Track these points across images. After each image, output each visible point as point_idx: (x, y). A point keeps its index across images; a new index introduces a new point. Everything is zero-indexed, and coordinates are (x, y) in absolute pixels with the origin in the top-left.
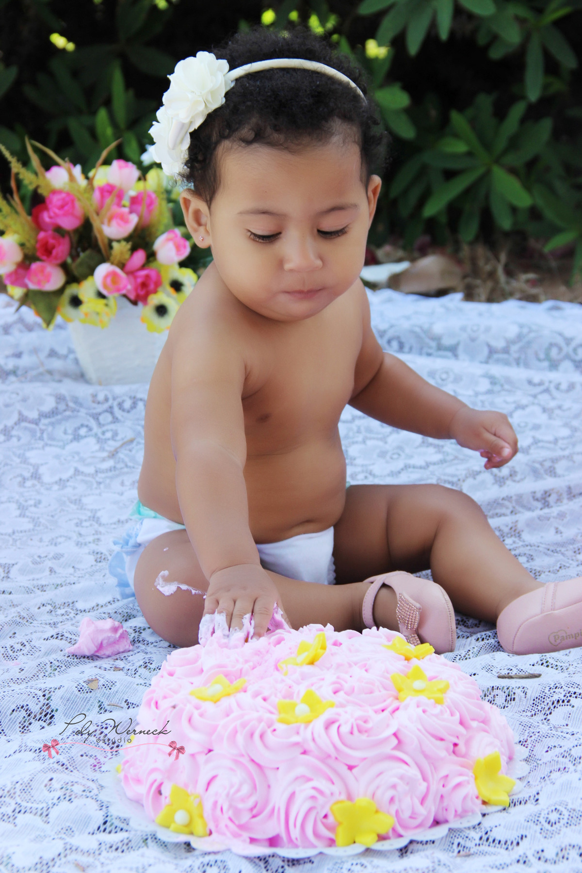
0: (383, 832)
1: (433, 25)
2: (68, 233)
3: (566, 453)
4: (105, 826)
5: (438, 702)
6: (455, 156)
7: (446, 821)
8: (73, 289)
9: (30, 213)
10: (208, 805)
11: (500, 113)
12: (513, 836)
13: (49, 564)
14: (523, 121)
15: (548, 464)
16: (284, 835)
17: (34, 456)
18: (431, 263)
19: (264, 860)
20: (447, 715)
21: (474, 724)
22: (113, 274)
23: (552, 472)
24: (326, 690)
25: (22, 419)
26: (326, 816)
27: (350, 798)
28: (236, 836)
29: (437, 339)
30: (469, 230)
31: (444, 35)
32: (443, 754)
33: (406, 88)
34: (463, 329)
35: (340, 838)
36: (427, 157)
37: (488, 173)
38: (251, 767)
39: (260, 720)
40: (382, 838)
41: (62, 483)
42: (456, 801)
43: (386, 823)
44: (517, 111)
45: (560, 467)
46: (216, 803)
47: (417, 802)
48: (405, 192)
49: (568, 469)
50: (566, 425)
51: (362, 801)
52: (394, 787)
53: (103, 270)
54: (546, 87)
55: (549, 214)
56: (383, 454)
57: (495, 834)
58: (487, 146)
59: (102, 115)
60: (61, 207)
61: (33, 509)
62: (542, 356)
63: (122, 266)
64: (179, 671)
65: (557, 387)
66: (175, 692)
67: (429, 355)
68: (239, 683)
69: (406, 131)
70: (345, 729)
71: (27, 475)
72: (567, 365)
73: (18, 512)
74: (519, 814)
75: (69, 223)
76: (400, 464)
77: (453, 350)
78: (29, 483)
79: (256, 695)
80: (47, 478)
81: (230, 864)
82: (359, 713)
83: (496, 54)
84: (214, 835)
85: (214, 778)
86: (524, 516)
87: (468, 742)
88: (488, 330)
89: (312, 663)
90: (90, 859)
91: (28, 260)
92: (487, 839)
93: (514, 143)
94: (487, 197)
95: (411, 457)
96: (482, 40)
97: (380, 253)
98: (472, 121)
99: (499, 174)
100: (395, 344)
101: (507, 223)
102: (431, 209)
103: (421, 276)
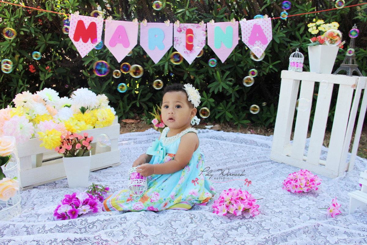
1: (219, 89)
3: (248, 158)
6: (220, 109)
9: (159, 115)
11: (228, 103)
14: (231, 105)
15: (246, 159)
18: (217, 125)
23: (246, 161)
29: (222, 137)
31: (220, 91)
33: (214, 99)
34: (227, 136)
36: (216, 109)
37: (225, 112)
44: (230, 103)
45: (248, 160)
50: (247, 153)
54: (235, 100)
55: (234, 119)
56: (218, 157)
58: (225, 108)
62: (240, 141)
65: (244, 146)
67: (221, 140)
69: (213, 105)
72: (244, 143)
76: (221, 159)
77: (225, 140)
83: (228, 94)
91: (159, 123)
93: (229, 108)
94: (225, 116)
95: (223, 157)
96: (225, 92)
97: (208, 124)
98: (223, 104)
99: (227, 112)
100: (216, 138)
101: (228, 120)
102: (217, 117)
103: (216, 128)
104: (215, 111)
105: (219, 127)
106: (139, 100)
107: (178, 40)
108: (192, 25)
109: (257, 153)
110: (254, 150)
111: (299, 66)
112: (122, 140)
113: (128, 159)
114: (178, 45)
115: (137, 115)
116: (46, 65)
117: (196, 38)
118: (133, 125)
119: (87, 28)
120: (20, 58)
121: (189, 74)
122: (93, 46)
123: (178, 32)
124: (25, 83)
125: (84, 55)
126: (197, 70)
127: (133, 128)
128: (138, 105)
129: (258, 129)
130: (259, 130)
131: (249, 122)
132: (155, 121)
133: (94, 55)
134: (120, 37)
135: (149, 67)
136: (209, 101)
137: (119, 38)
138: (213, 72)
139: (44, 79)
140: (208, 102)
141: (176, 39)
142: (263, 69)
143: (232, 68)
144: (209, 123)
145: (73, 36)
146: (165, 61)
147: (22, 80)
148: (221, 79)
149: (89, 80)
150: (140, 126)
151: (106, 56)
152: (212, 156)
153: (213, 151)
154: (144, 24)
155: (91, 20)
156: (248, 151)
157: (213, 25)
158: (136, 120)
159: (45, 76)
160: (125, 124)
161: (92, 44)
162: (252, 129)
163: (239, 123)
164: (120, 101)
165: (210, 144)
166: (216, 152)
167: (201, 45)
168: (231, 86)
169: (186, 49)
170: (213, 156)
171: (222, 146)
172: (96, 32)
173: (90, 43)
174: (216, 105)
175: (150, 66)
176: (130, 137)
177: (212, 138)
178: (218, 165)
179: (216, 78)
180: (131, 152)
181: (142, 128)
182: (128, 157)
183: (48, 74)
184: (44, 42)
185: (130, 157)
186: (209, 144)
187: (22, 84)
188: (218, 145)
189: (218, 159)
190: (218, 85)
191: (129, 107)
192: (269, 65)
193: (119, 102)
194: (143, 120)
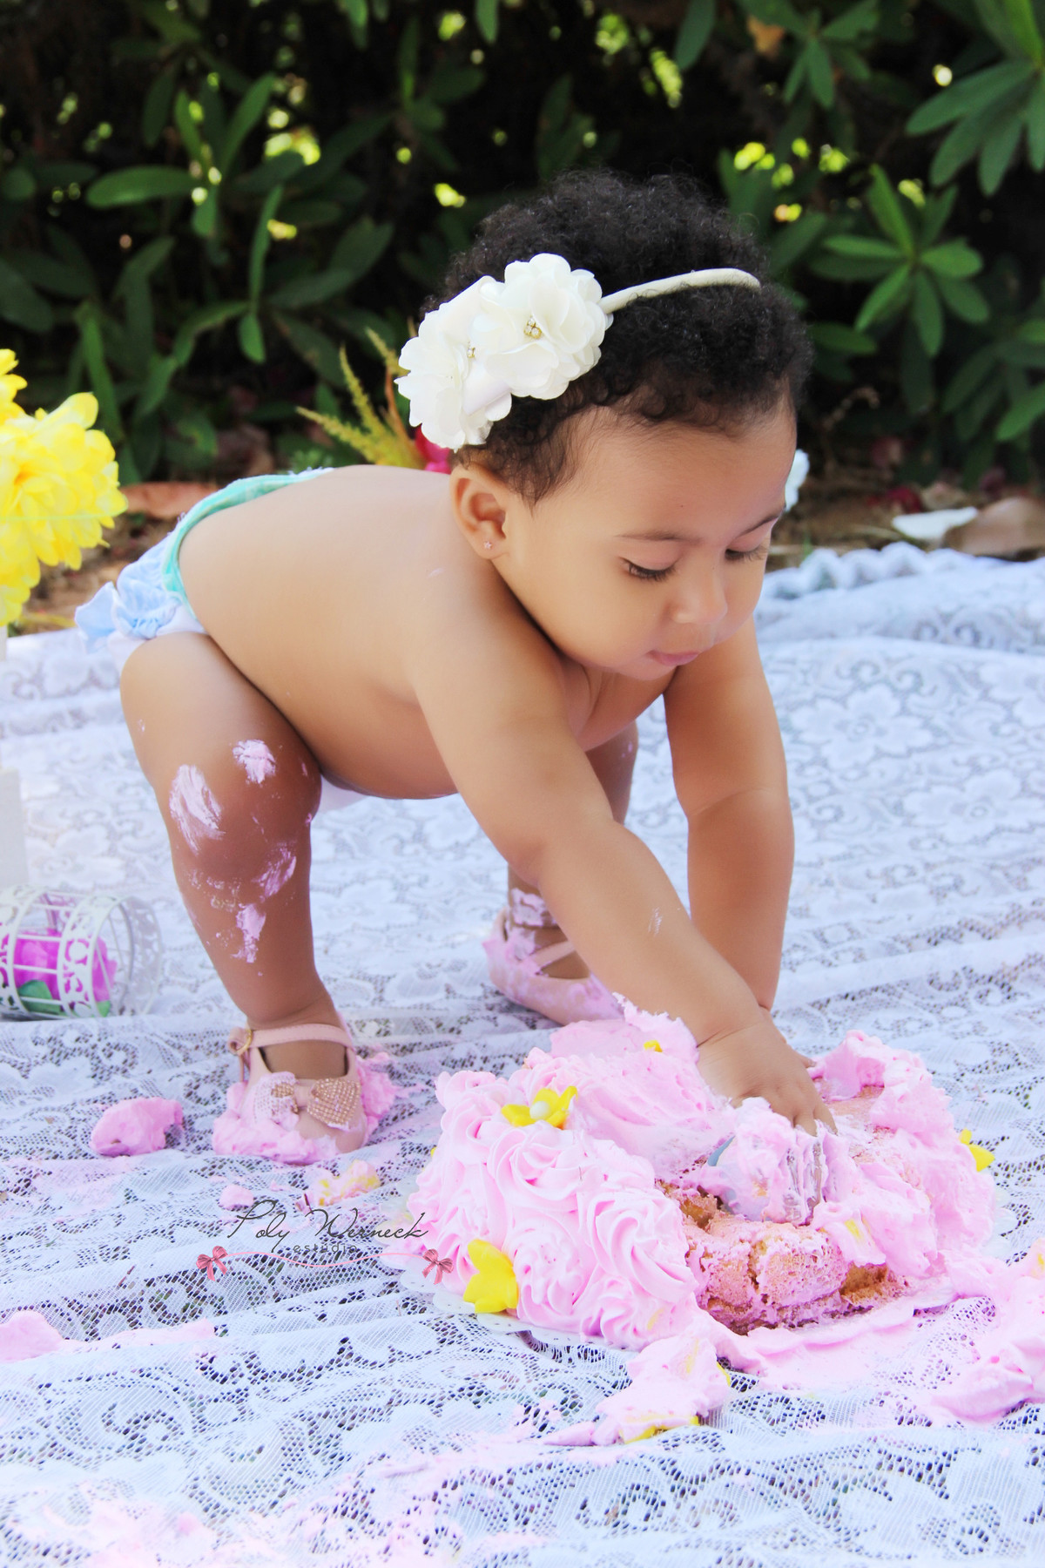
1: (1023, 148)
18: (1010, 510)
29: (1034, 626)
33: (975, 244)
36: (1002, 350)
48: (968, 403)
56: (958, 809)
61: (416, 890)
67: (1021, 651)
69: (975, 310)
71: (407, 835)
73: (393, 895)
76: (987, 826)
78: (409, 849)
80: (436, 842)
97: (927, 495)
100: (967, 635)
102: (1012, 428)
103: (996, 530)
104: (997, 369)
105: (1030, 526)
106: (270, 287)
112: (83, 677)
113: (112, 852)
115: (259, 436)
128: (254, 348)
136: (930, 274)
140: (921, 280)
152: (898, 809)
153: (916, 758)
164: (86, 307)
165: (894, 690)
166: (943, 759)
170: (912, 803)
171: (1008, 706)
174: (997, 310)
177: (927, 633)
178: (939, 894)
179: (994, 26)
182: (113, 835)
185: (129, 840)
186: (881, 692)
188: (974, 694)
189: (956, 830)
190: (1022, 97)
191: (171, 365)
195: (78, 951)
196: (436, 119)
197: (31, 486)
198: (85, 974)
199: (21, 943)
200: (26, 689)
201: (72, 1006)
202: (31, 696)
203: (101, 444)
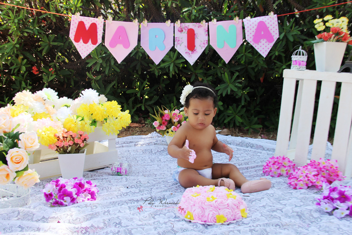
0: (225, 221)
1: (227, 92)
2: (167, 120)
3: (251, 161)
4: (175, 217)
5: (235, 199)
6: (230, 113)
7: (235, 220)
8: (167, 130)
9: (161, 118)
10: (194, 215)
11: (237, 107)
12: (247, 223)
13: (163, 175)
14: (241, 108)
16: (207, 221)
17: (160, 157)
18: (225, 130)
19: (203, 225)
20: (236, 201)
21: (241, 203)
22: (175, 127)
23: (248, 164)
24: (215, 196)
25: (158, 151)
26: (215, 218)
27: (219, 215)
28: (199, 220)
29: (228, 142)
30: (232, 126)
31: (229, 93)
32: (236, 208)
33: (222, 102)
34: (232, 140)
35: (217, 221)
36: (225, 113)
37: (235, 116)
38: (202, 208)
39: (204, 200)
40: (225, 222)
41: (164, 162)
42: (238, 216)
43: (226, 219)
44: (240, 107)
45: (249, 163)
46: (195, 214)
47: (231, 216)
48: (221, 119)
49: (251, 164)
50: (250, 157)
51: (221, 215)
52: (227, 213)
53: (173, 127)
54: (245, 103)
55: (245, 123)
57: (245, 222)
58: (235, 112)
59: (172, 104)
60: (167, 116)
61: (160, 166)
62: (245, 145)
63: (176, 126)
64: (188, 192)
65: (249, 150)
66: (188, 195)
68: (199, 194)
69: (222, 109)
70: (219, 203)
71: (159, 160)
72: (249, 147)
73: (157, 166)
74: (248, 219)
75: (168, 119)
77: (231, 144)
78: (159, 162)
79: (203, 196)
80: (162, 161)
81: (198, 225)
82: (221, 200)
83: (237, 97)
84: (195, 220)
85: (195, 210)
86: (244, 171)
87: (239, 206)
88: (236, 140)
89: (212, 191)
90: (173, 222)
91: (160, 125)
92: (243, 223)
93: (239, 112)
94: (235, 121)
95: (224, 161)
96: (235, 95)
98: (233, 108)
99: (237, 116)
101: (238, 125)
102: (226, 122)
103: (224, 132)
104: (224, 116)
105: (227, 132)
106: (145, 103)
107: (179, 40)
108: (193, 25)
109: (261, 157)
110: (259, 154)
111: (301, 65)
113: (126, 160)
114: (179, 45)
115: (143, 119)
116: (50, 67)
117: (197, 38)
118: (137, 129)
119: (87, 28)
120: (23, 59)
121: (196, 76)
122: (93, 47)
123: (179, 32)
124: (28, 85)
125: (84, 56)
126: (205, 72)
127: (137, 132)
128: (143, 109)
129: (271, 134)
130: (271, 136)
131: (261, 126)
132: (156, 123)
133: (98, 57)
134: (121, 38)
135: (155, 69)
137: (119, 39)
138: (221, 74)
139: (47, 81)
141: (177, 39)
142: (276, 69)
143: (243, 69)
144: (218, 128)
145: (74, 37)
146: (170, 62)
147: (25, 82)
148: (229, 81)
149: (92, 82)
150: (144, 129)
151: (110, 57)
153: (215, 154)
154: (144, 25)
155: (91, 21)
156: (252, 155)
157: (214, 24)
158: (141, 124)
159: (48, 78)
160: (129, 128)
161: (92, 45)
162: (264, 134)
163: (250, 128)
167: (204, 45)
168: (242, 88)
169: (187, 49)
172: (97, 32)
173: (91, 44)
174: (224, 109)
175: (156, 67)
176: (132, 140)
179: (224, 80)
180: (130, 154)
181: (146, 132)
183: (52, 76)
184: (48, 43)
187: (25, 86)
190: (227, 87)
191: (134, 110)
192: (282, 66)
193: (124, 105)
194: (147, 124)
195: (124, 169)
196: (164, 86)
197: (121, 119)
198: (124, 171)
199: (118, 168)
200: (117, 143)
201: (123, 175)
202: (118, 144)
203: (130, 115)
